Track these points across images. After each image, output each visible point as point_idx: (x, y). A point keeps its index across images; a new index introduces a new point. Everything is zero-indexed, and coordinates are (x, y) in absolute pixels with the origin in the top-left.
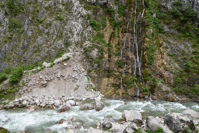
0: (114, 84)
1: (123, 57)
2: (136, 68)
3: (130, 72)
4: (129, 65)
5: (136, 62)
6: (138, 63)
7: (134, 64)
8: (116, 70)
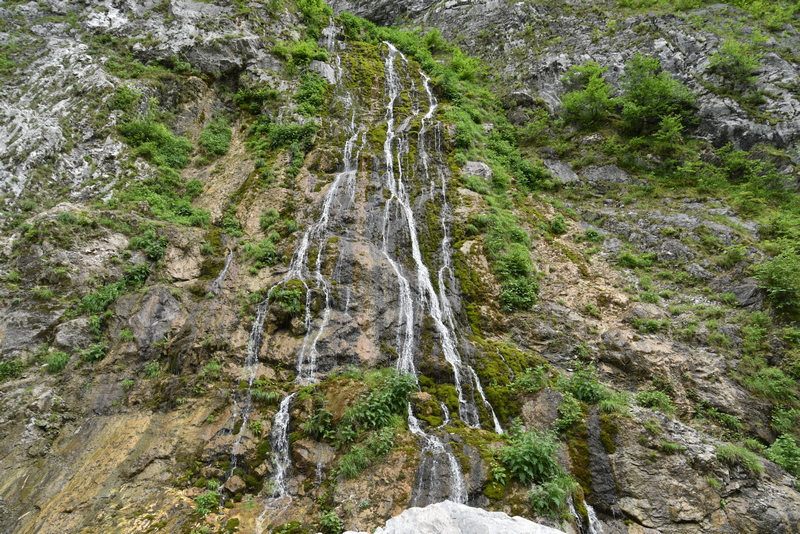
0: (200, 451)
1: (312, 268)
2: (416, 325)
3: (365, 356)
4: (353, 309)
5: (414, 290)
6: (423, 299)
7: (395, 303)
8: (243, 348)
